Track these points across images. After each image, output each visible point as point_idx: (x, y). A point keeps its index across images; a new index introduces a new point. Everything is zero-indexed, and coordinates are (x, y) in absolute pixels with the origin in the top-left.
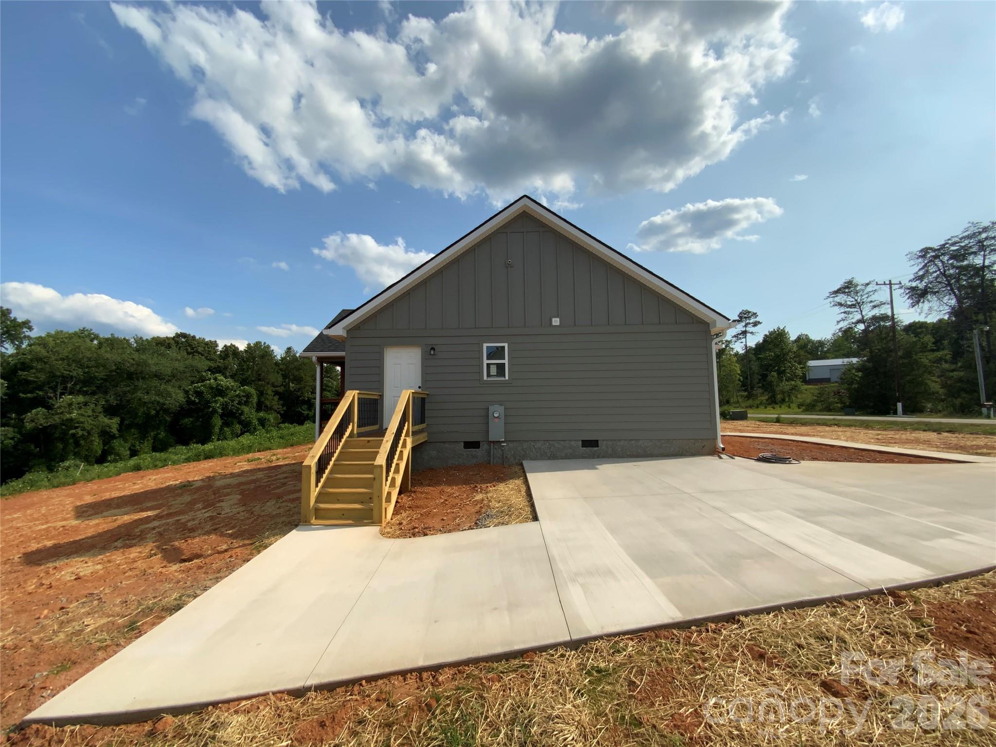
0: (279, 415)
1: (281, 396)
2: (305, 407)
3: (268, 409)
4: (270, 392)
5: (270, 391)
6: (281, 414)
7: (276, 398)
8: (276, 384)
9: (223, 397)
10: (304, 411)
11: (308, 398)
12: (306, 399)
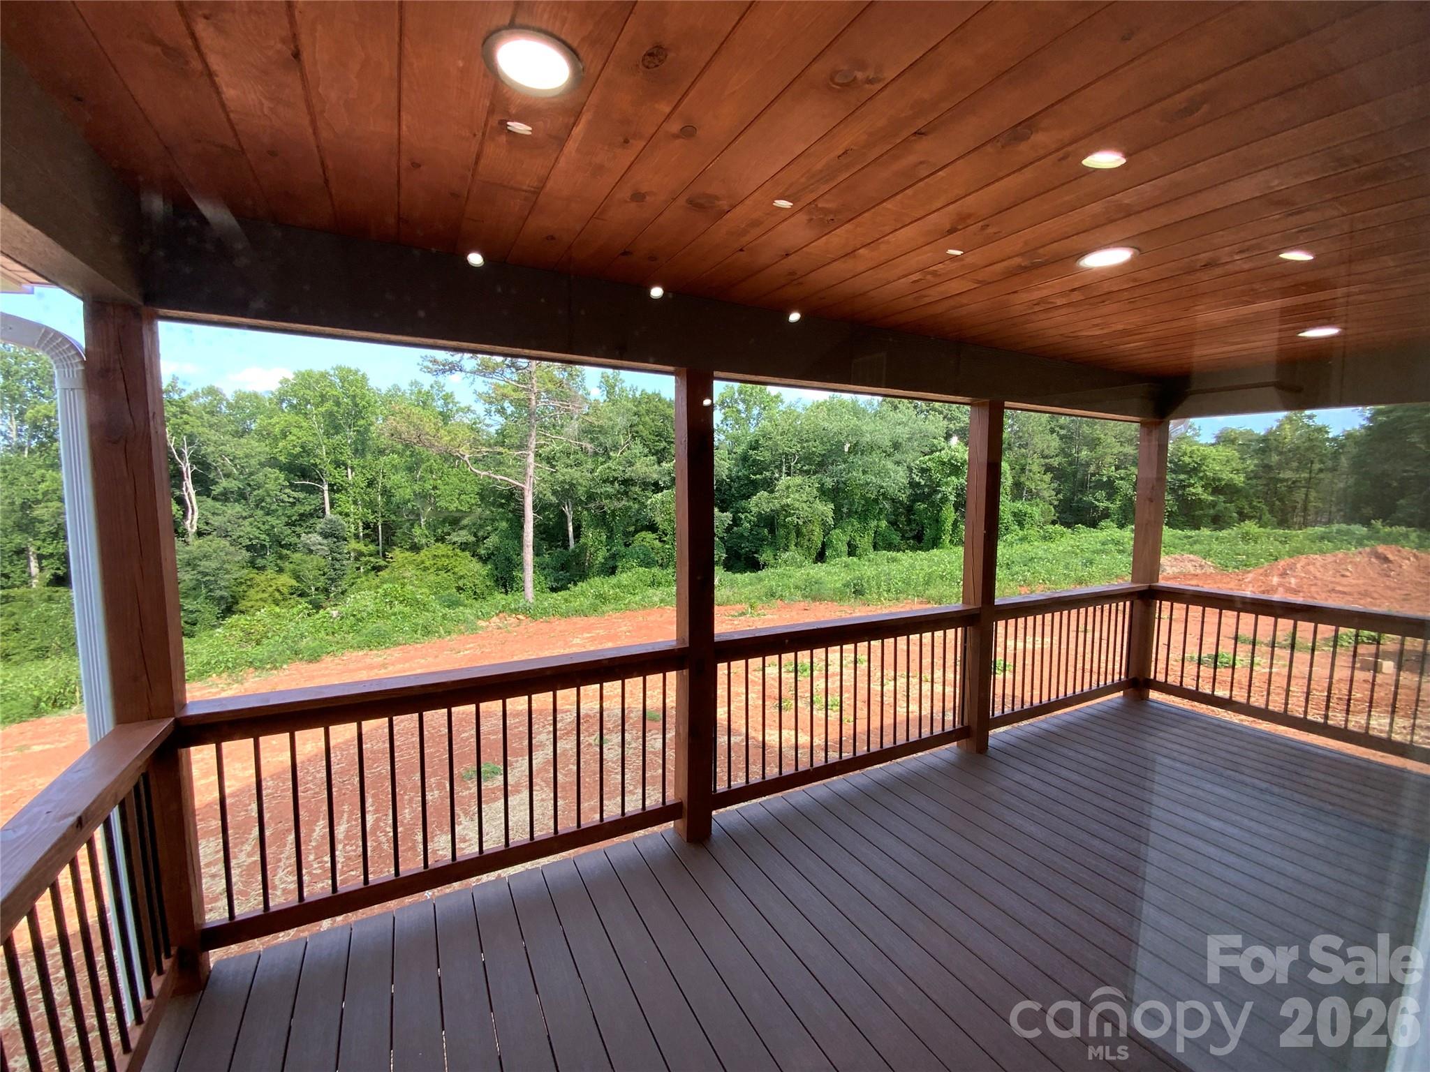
0: (1052, 507)
1: (1058, 474)
2: (1101, 494)
3: (1033, 495)
4: (1035, 468)
5: (1035, 465)
6: (1055, 507)
7: (1048, 477)
8: (1046, 452)
9: (957, 476)
10: (1098, 500)
11: (1109, 477)
12: (1105, 479)
